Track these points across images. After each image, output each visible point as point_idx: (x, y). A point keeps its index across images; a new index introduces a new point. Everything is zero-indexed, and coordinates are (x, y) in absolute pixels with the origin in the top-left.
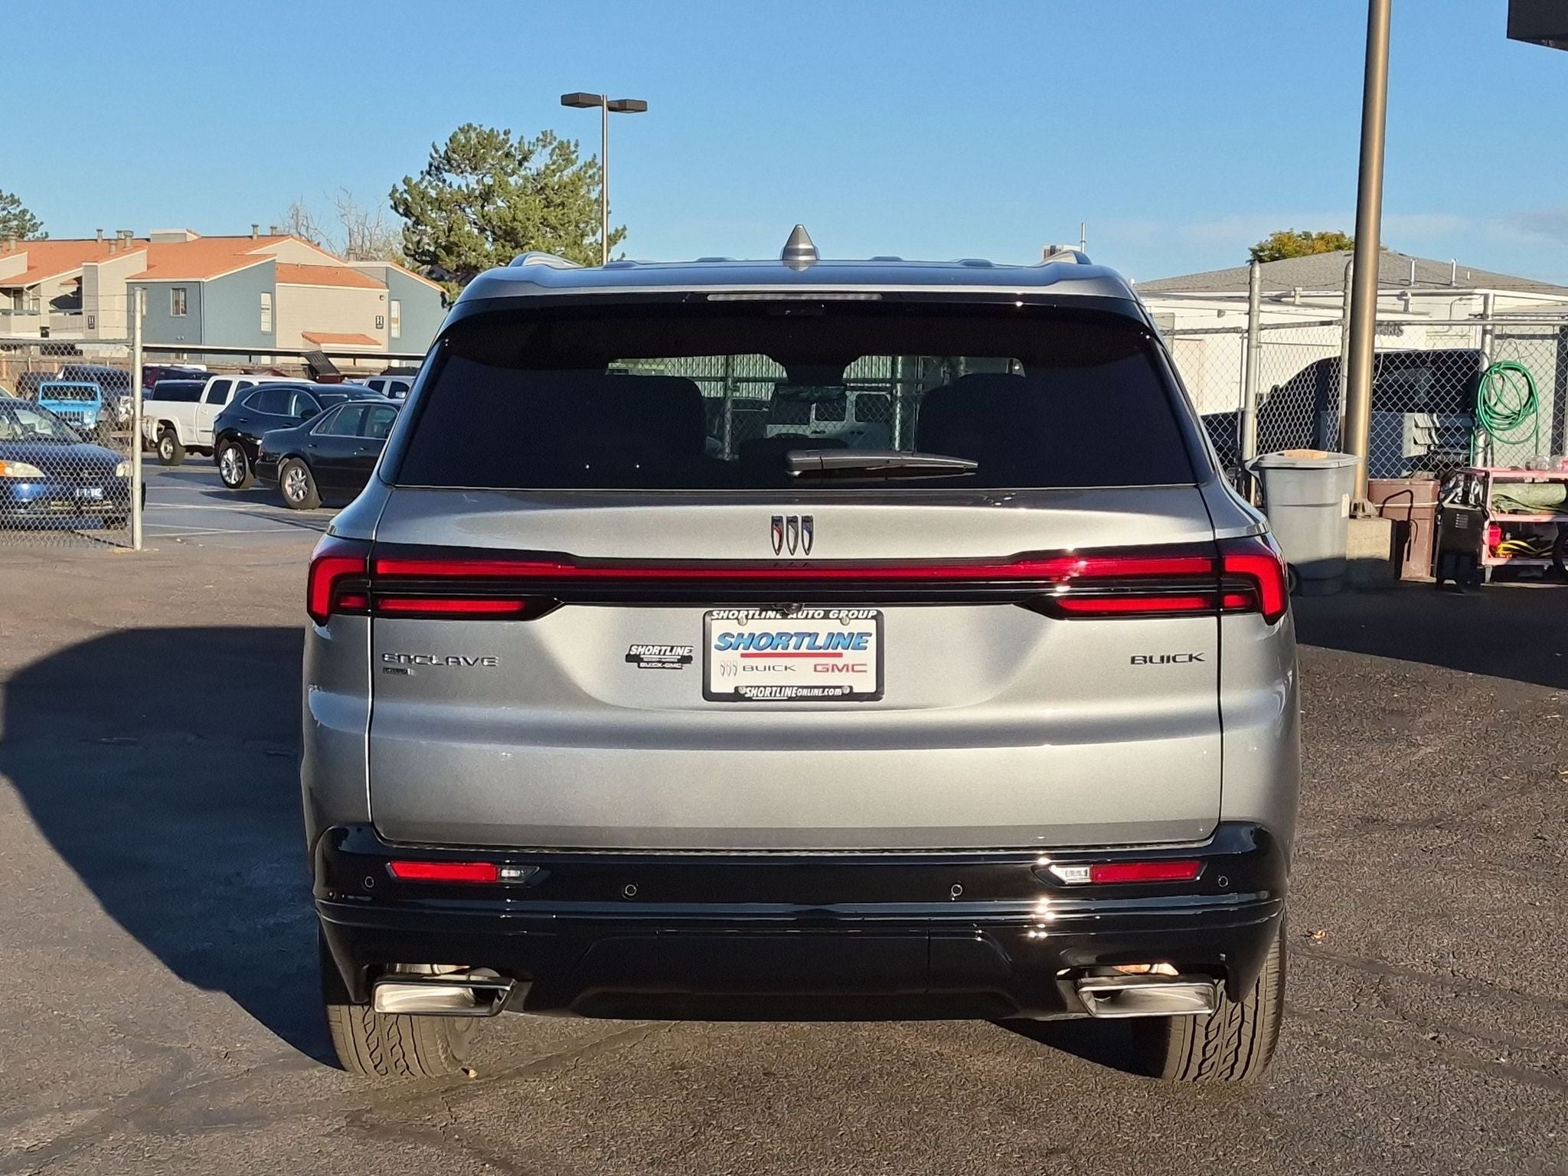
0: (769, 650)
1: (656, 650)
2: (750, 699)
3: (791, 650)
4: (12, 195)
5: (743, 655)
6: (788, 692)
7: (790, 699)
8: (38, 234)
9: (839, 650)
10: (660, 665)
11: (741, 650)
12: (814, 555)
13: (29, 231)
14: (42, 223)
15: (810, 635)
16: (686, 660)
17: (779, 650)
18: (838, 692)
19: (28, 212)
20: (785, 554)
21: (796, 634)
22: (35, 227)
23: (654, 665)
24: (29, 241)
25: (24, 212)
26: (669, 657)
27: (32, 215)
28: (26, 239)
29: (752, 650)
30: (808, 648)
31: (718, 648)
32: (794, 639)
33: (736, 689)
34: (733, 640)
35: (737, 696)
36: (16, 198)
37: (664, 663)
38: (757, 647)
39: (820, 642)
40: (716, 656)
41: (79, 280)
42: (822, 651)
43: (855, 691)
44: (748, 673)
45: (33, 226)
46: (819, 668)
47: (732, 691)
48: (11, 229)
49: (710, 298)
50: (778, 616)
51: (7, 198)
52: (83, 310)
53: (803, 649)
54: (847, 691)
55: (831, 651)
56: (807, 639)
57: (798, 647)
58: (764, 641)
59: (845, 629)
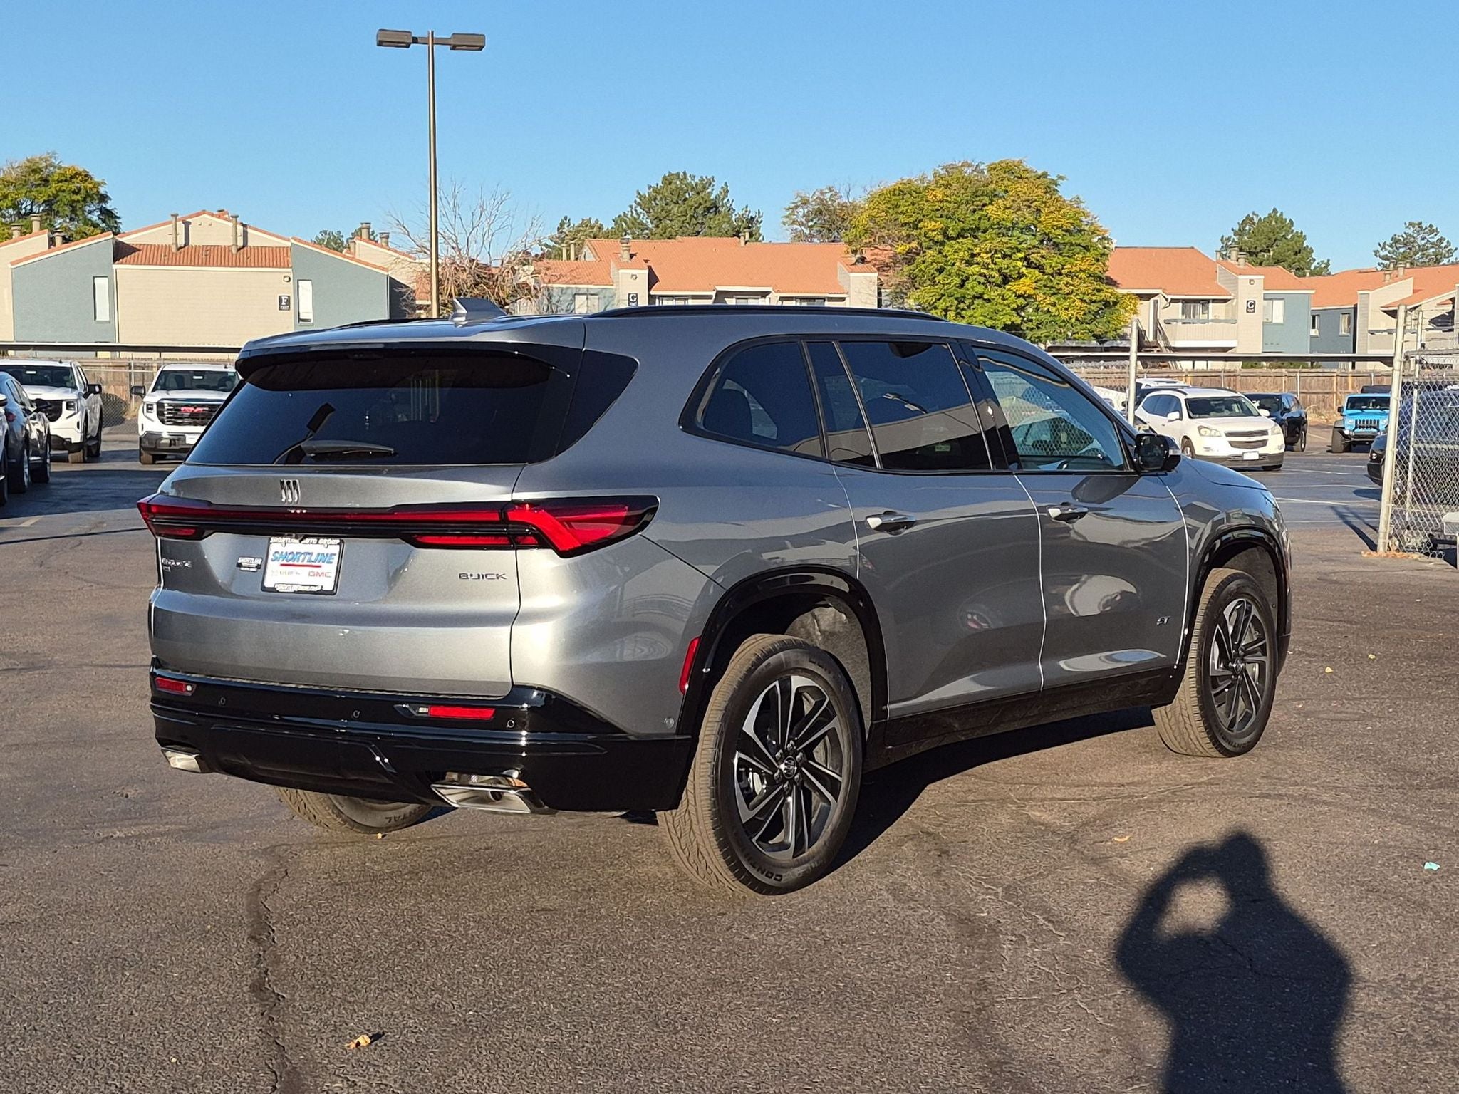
0: (291, 562)
1: (249, 560)
2: (279, 591)
3: (300, 563)
4: (1431, 226)
5: (282, 565)
6: (295, 588)
7: (295, 592)
8: (1452, 259)
9: (320, 564)
10: (247, 569)
11: (281, 562)
13: (1445, 257)
14: (1456, 249)
15: (309, 554)
16: (258, 566)
17: (296, 563)
18: (314, 589)
19: (1445, 239)
21: (304, 553)
22: (1450, 253)
23: (245, 569)
24: (1444, 265)
25: (1441, 240)
26: (251, 565)
27: (1448, 242)
28: (1441, 264)
29: (285, 562)
30: (308, 562)
31: (271, 561)
32: (302, 556)
33: (274, 585)
35: (273, 589)
36: (1435, 228)
37: (250, 568)
38: (289, 562)
39: (313, 558)
41: (1453, 300)
42: (314, 564)
43: (324, 589)
44: (281, 576)
45: (1448, 252)
46: (310, 574)
47: (272, 587)
48: (1428, 256)
51: (1426, 228)
52: (1454, 327)
53: (305, 563)
54: (319, 588)
55: (317, 564)
56: (308, 556)
57: (303, 561)
58: (291, 556)
59: (325, 551)
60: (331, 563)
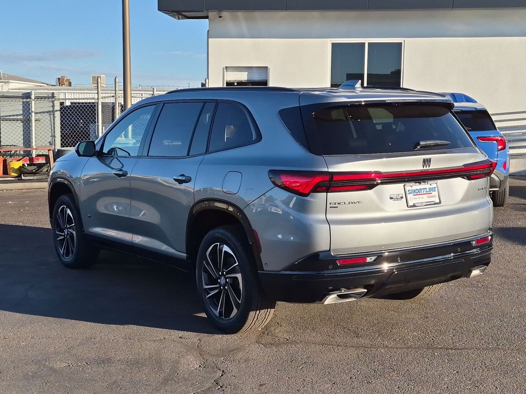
0: (418, 193)
1: (396, 196)
2: (417, 206)
3: (422, 193)
5: (414, 195)
6: (424, 204)
7: (425, 205)
9: (431, 192)
10: (397, 199)
11: (413, 194)
12: (430, 168)
15: (425, 189)
16: (402, 198)
17: (420, 193)
18: (433, 203)
20: (425, 168)
21: (423, 189)
23: (395, 200)
26: (398, 197)
29: (415, 194)
30: (426, 192)
31: (408, 194)
32: (423, 190)
33: (414, 204)
34: (411, 191)
35: (414, 206)
37: (398, 199)
38: (417, 193)
39: (428, 190)
40: (409, 196)
42: (428, 193)
43: (436, 202)
44: (415, 200)
46: (428, 197)
47: (413, 205)
49: (387, 101)
50: (419, 184)
53: (425, 193)
55: (430, 192)
56: (425, 190)
57: (424, 192)
58: (417, 191)
59: (431, 187)
60: (436, 191)
